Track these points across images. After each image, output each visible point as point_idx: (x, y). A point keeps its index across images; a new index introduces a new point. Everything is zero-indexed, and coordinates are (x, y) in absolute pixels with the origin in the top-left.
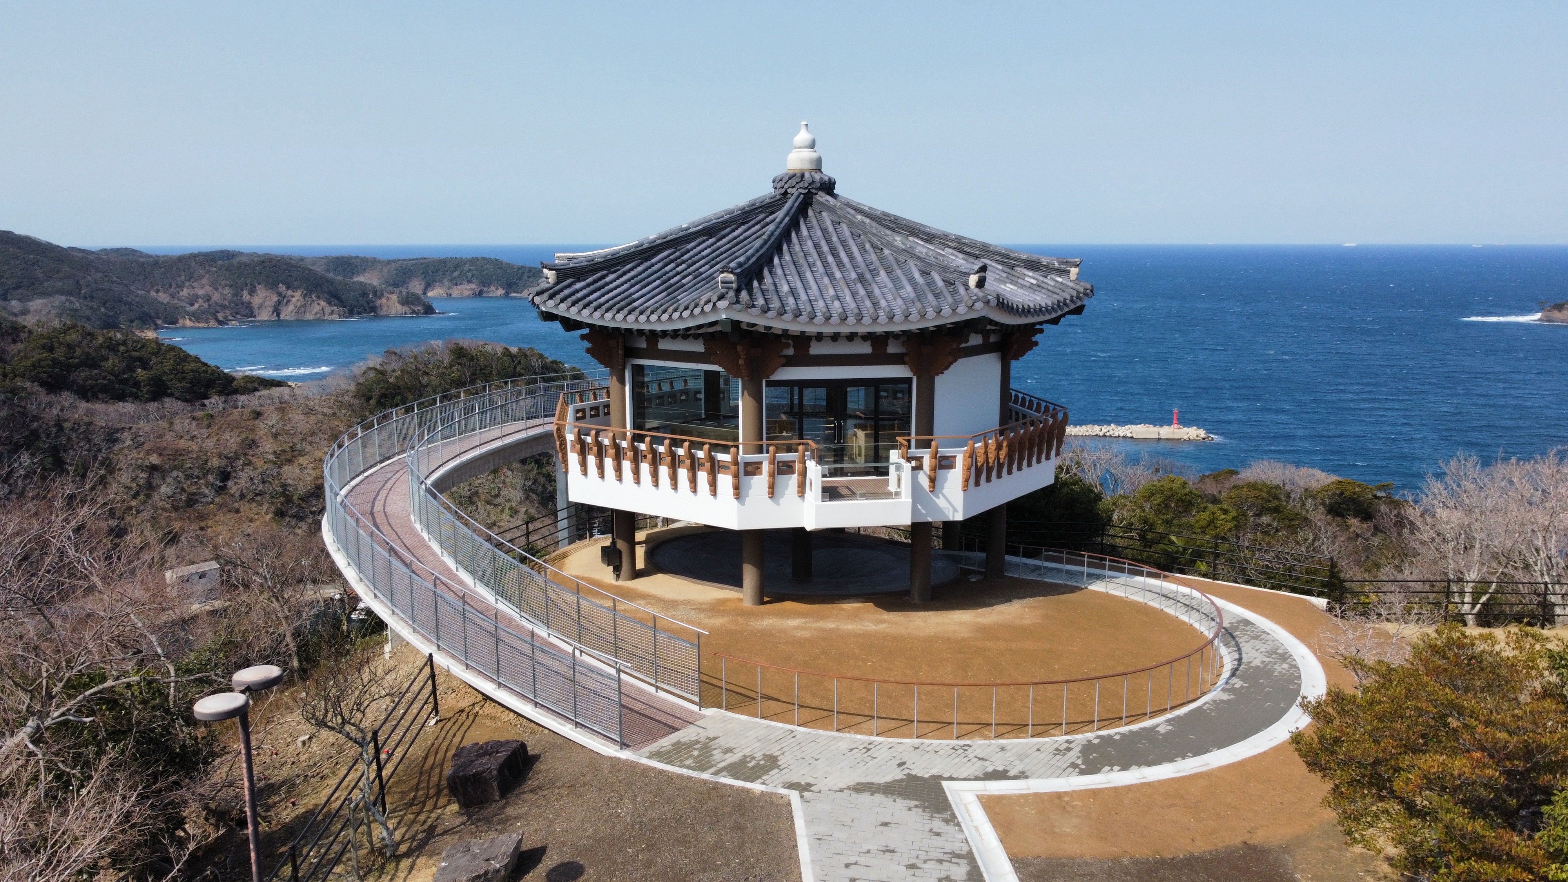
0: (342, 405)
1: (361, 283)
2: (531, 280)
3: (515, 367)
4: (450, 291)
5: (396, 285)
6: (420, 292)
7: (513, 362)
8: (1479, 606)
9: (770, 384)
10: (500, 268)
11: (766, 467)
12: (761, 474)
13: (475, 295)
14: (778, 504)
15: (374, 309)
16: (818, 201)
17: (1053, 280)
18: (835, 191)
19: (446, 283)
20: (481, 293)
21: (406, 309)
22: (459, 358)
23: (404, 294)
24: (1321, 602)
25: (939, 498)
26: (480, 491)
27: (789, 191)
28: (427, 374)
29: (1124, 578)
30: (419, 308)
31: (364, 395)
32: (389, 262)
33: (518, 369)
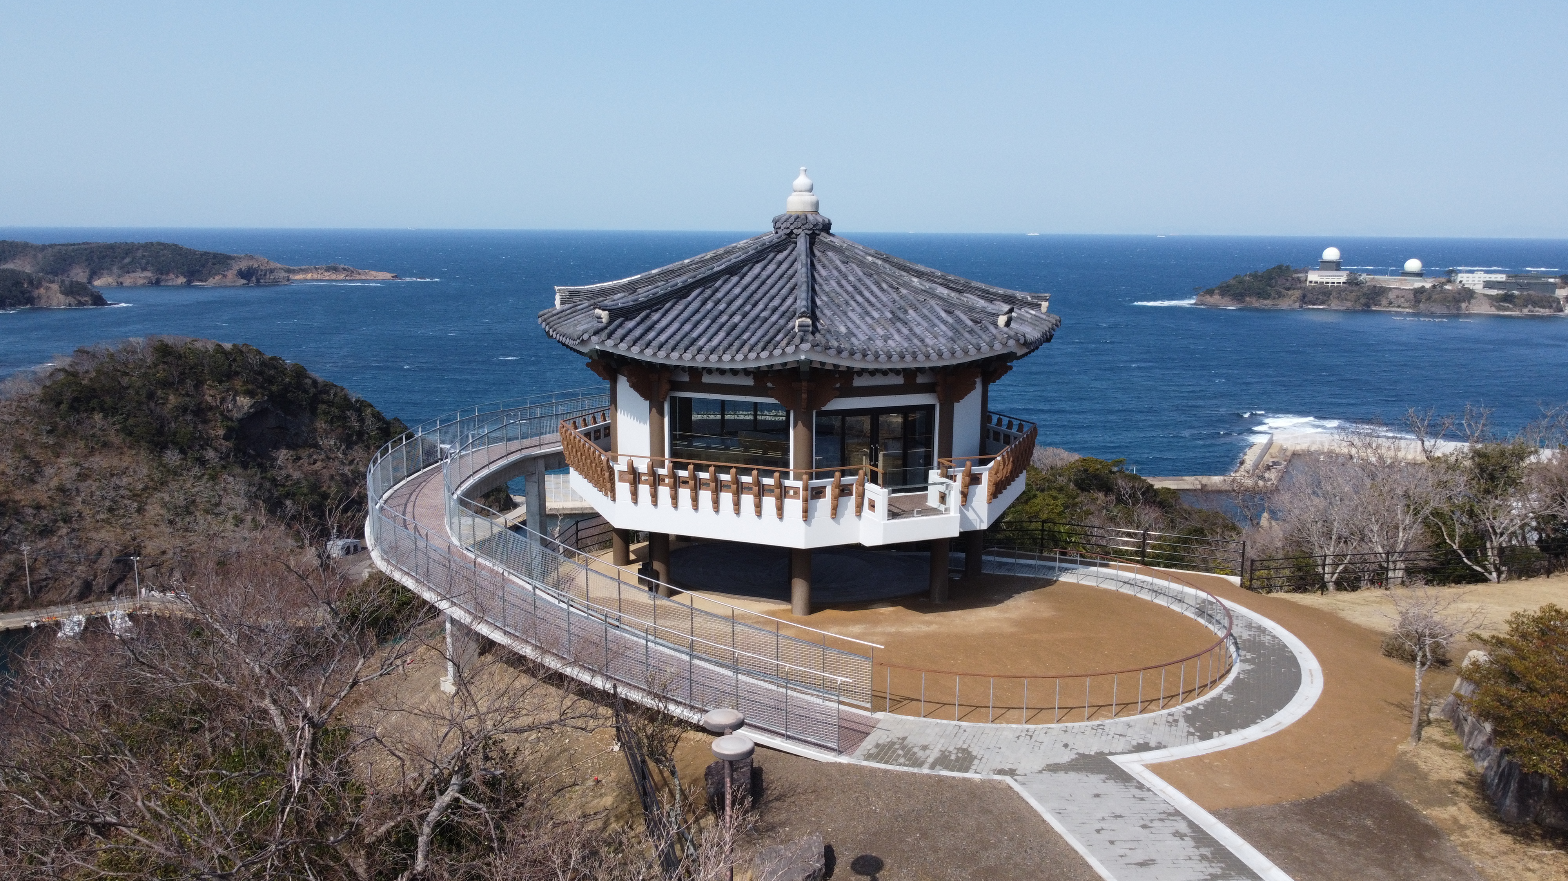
0: (26, 411)
1: (13, 271)
2: (216, 267)
3: (230, 366)
4: (121, 280)
5: (55, 273)
6: (85, 281)
7: (228, 359)
8: (1336, 575)
9: (820, 414)
10: (179, 255)
11: (829, 491)
12: (824, 497)
13: (151, 283)
14: (839, 524)
15: (30, 300)
16: (821, 241)
17: (1027, 312)
18: (831, 231)
19: (115, 270)
20: (158, 282)
21: (70, 299)
22: (164, 356)
23: (67, 283)
24: (1236, 580)
25: (968, 510)
26: (198, 500)
27: (795, 231)
28: (126, 374)
29: (1082, 570)
30: (86, 299)
31: (52, 400)
32: (44, 248)
33: (233, 367)
